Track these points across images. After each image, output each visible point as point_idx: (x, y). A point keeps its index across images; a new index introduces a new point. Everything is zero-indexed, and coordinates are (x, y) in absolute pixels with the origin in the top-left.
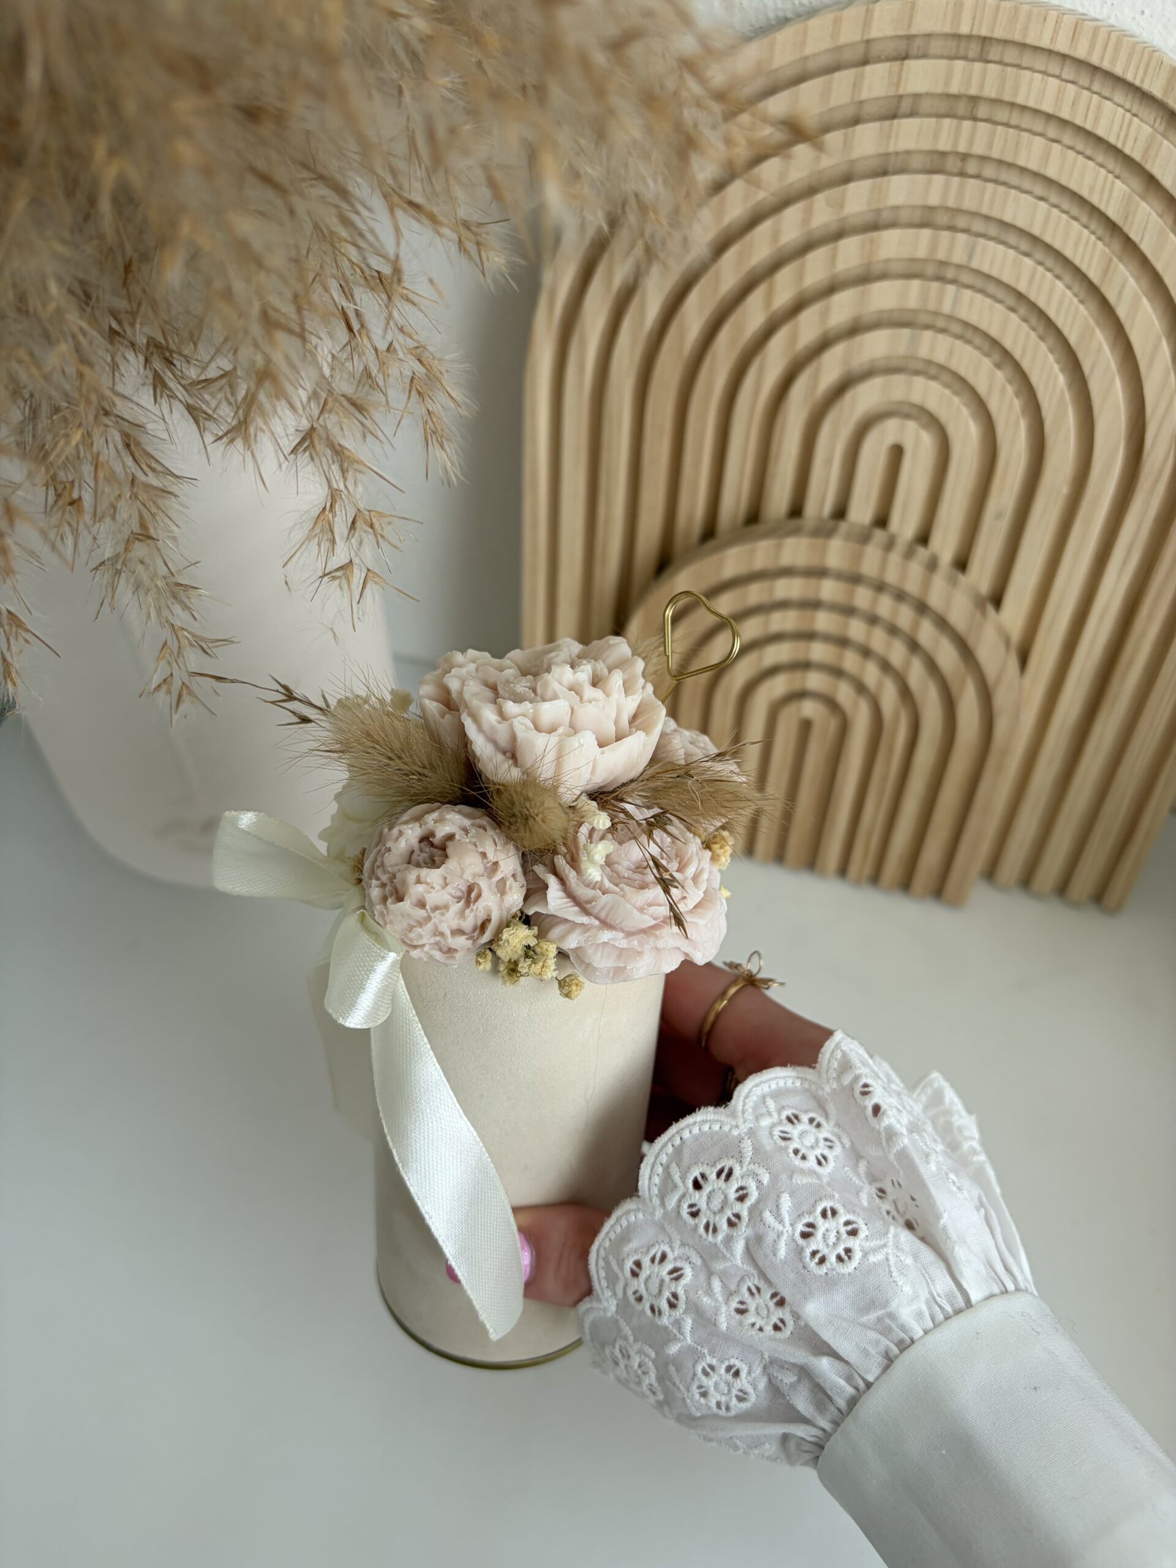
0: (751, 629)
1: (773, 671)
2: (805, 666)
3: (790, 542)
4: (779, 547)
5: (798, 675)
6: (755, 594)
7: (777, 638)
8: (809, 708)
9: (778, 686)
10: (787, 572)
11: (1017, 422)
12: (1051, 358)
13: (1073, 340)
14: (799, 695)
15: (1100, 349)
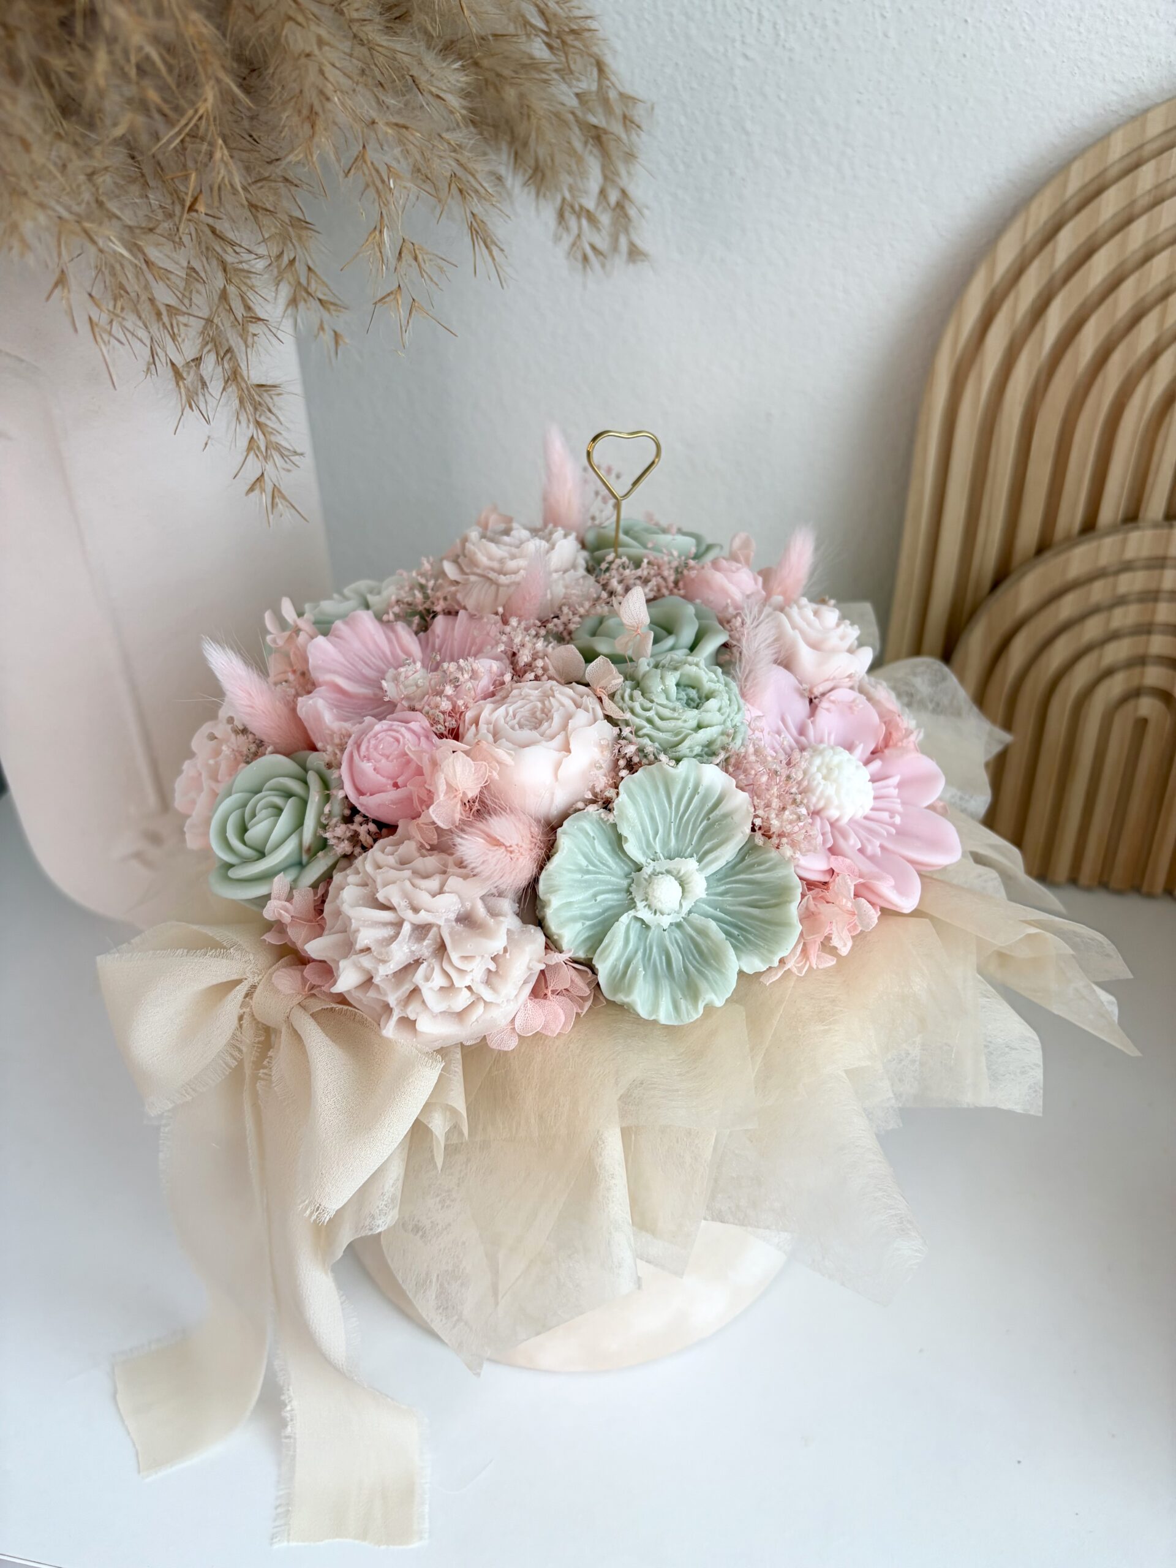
0: (1092, 629)
1: (1109, 673)
2: (1140, 661)
3: (1135, 536)
4: (1124, 542)
5: (1137, 671)
6: (1098, 592)
7: (1114, 636)
8: (1147, 706)
9: (1117, 685)
10: (1127, 567)
14: (1135, 693)
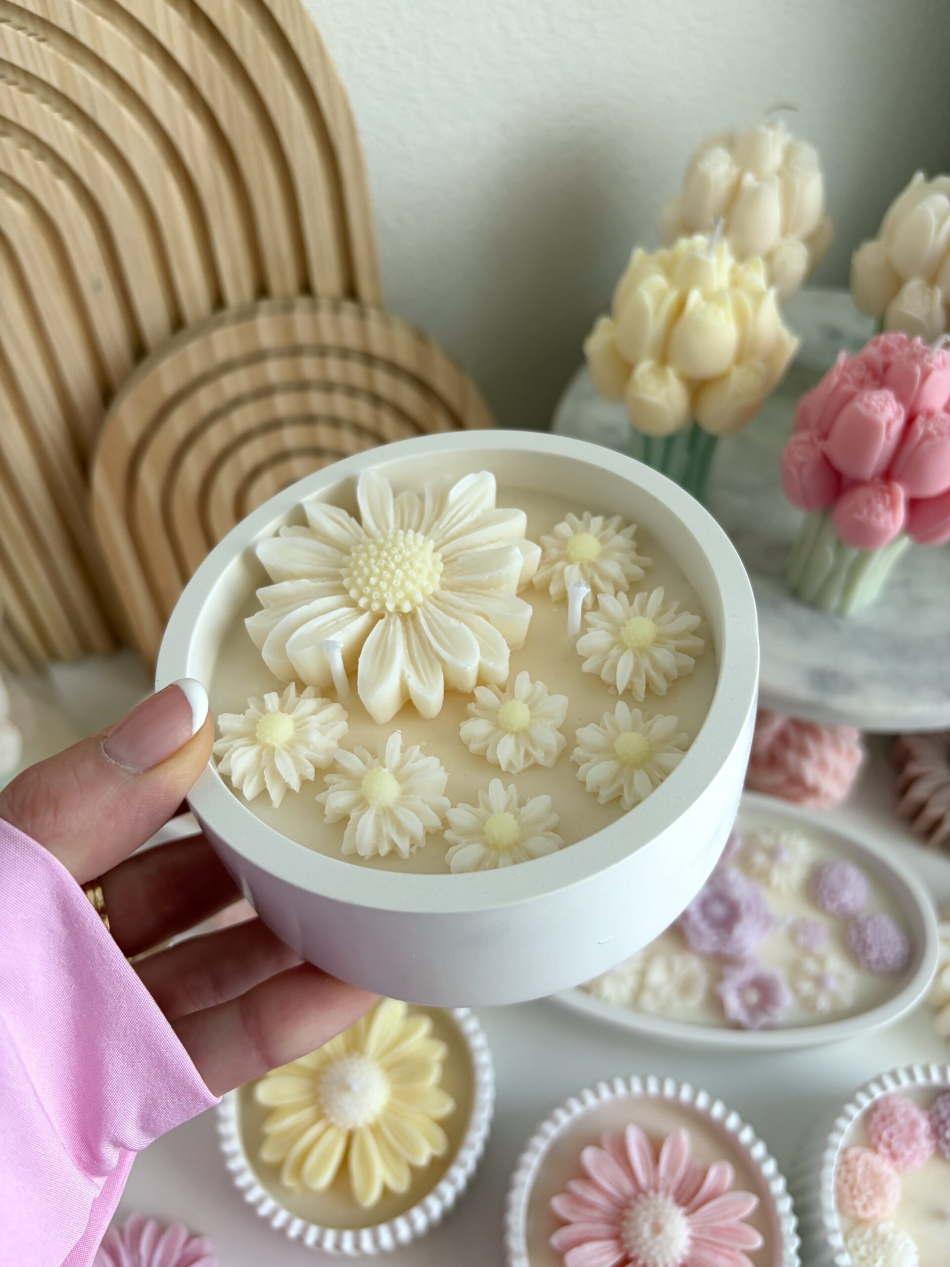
11: (55, 186)
12: (46, 107)
13: (55, 82)
15: (88, 85)
